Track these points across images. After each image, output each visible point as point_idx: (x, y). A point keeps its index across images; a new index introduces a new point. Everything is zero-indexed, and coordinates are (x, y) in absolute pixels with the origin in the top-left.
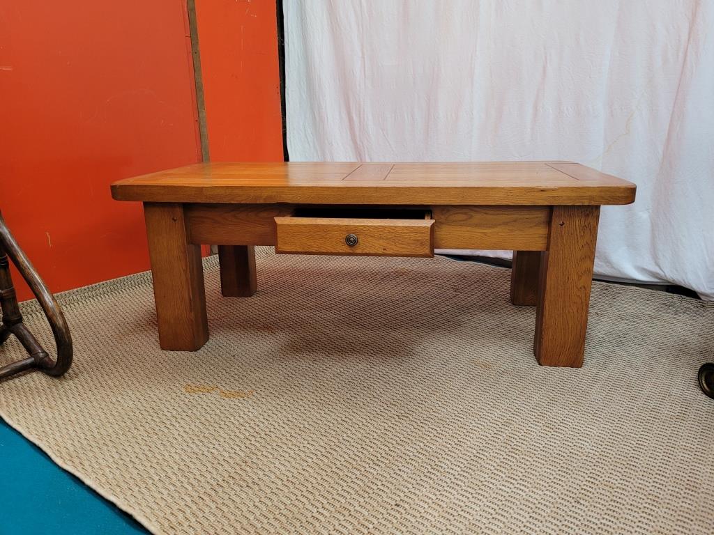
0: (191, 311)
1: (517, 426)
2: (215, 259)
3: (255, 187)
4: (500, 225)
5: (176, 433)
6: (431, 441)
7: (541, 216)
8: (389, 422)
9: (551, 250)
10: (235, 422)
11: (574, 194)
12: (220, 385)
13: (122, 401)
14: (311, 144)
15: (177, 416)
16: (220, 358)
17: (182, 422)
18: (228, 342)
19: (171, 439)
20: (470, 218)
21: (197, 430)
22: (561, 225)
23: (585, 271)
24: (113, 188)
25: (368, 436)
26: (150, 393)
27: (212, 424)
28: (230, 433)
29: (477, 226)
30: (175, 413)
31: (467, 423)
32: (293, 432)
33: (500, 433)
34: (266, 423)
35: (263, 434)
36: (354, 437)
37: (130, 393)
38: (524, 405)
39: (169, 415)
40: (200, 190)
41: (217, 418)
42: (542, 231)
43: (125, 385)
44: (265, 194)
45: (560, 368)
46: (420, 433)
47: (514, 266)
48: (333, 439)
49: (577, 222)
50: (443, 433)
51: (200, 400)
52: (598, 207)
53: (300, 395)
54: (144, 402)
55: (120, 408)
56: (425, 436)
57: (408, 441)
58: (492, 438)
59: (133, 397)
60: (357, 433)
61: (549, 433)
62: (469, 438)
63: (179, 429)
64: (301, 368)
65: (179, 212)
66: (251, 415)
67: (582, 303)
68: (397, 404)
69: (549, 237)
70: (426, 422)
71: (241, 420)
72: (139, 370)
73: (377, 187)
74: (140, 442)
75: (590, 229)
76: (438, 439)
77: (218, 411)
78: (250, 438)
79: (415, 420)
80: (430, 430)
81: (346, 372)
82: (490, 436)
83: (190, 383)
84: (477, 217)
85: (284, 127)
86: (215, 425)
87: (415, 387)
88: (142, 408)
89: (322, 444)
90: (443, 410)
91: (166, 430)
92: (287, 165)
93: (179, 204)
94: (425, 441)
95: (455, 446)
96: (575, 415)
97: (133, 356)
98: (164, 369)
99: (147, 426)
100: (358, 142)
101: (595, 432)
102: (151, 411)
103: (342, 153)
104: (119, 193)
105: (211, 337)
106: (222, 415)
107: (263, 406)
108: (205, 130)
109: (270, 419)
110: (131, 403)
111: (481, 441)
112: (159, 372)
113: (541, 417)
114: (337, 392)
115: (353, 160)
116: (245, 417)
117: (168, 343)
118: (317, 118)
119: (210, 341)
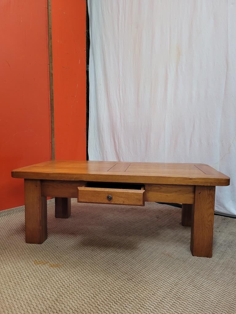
0: (40, 226)
1: (181, 286)
2: (53, 200)
4: (174, 192)
5: (27, 284)
6: (142, 292)
7: (191, 189)
8: (123, 282)
9: (195, 204)
10: (55, 280)
11: (204, 181)
12: (50, 261)
13: (6, 268)
14: (98, 152)
15: (29, 276)
16: (51, 248)
17: (31, 279)
18: (56, 240)
19: (25, 287)
20: (161, 189)
21: (37, 283)
22: (199, 193)
23: (211, 214)
24: (12, 173)
25: (113, 289)
26: (19, 264)
27: (44, 280)
28: (51, 285)
29: (163, 192)
30: (28, 274)
31: (158, 284)
32: (80, 285)
33: (173, 289)
34: (68, 280)
35: (66, 286)
36: (107, 289)
37: (10, 264)
38: (184, 276)
39: (25, 275)
40: (48, 174)
41: (46, 277)
42: (192, 195)
43: (8, 260)
45: (202, 258)
46: (137, 288)
47: (183, 207)
48: (97, 290)
49: (206, 193)
50: (147, 288)
51: (40, 268)
52: (215, 187)
53: (84, 267)
54: (15, 268)
55: (4, 271)
56: (139, 290)
57: (131, 292)
58: (169, 292)
59: (11, 266)
60: (108, 287)
61: (195, 290)
62: (158, 292)
63: (30, 282)
64: (86, 254)
66: (62, 277)
67: (210, 228)
68: (127, 273)
69: (194, 198)
70: (140, 283)
71: (57, 279)
72: (15, 253)
73: (121, 175)
74: (11, 288)
75: (212, 196)
76: (145, 292)
77: (47, 274)
78: (60, 288)
79: (135, 281)
80: (141, 287)
81: (106, 256)
82: (168, 291)
83: (36, 259)
84: (164, 189)
85: (87, 144)
86: (45, 281)
87: (136, 265)
88: (14, 271)
89: (92, 292)
90: (148, 277)
91: (23, 283)
94: (139, 292)
95: (152, 295)
96: (207, 281)
97: (13, 246)
98: (26, 253)
99: (15, 280)
100: (118, 152)
101: (216, 290)
102: (18, 273)
104: (15, 175)
105: (48, 237)
106: (49, 276)
107: (68, 272)
108: (54, 146)
109: (70, 279)
110: (9, 269)
111: (164, 293)
112: (23, 254)
113: (192, 282)
114: (101, 266)
115: (116, 160)
116: (59, 277)
117: (29, 240)
118: (101, 142)
119: (48, 239)
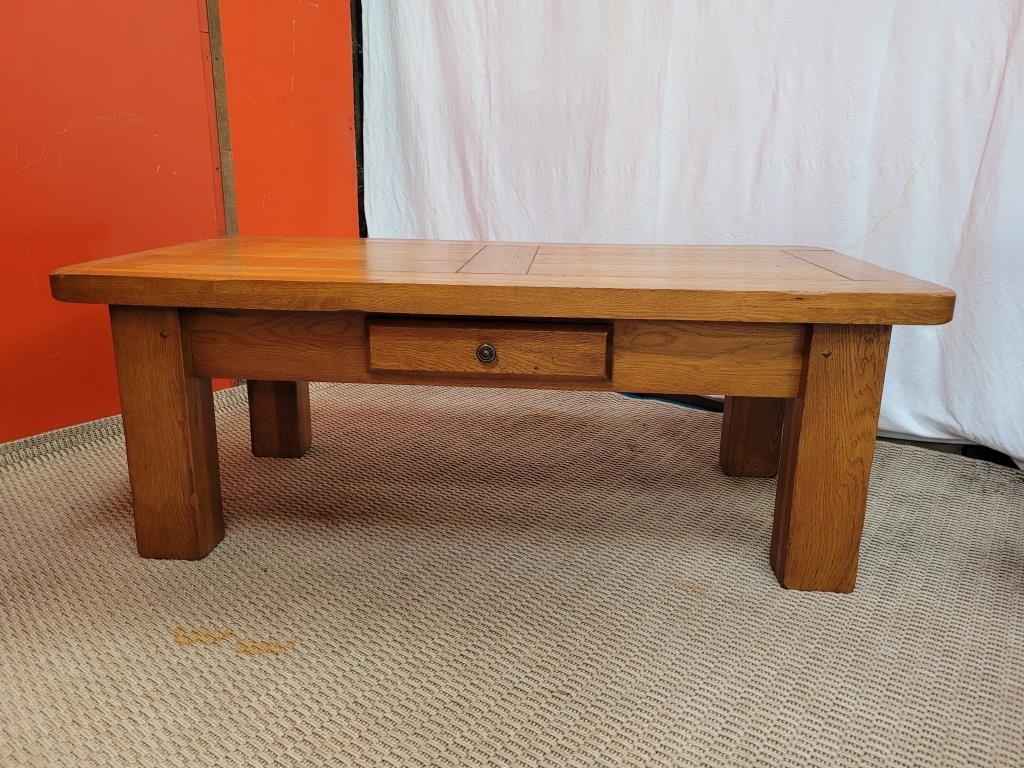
0: (192, 491)
1: (761, 712)
2: (242, 391)
3: (304, 283)
4: (722, 353)
5: (147, 731)
6: (612, 746)
7: (790, 341)
8: (536, 706)
9: (808, 399)
10: (260, 708)
11: (851, 306)
12: (236, 627)
13: (57, 662)
14: (403, 210)
15: (155, 695)
16: (241, 574)
17: (162, 708)
18: (258, 542)
19: (138, 747)
20: (671, 342)
21: (187, 725)
22: (826, 356)
23: (863, 434)
24: (54, 279)
25: (498, 735)
26: (111, 645)
27: (217, 712)
28: (248, 731)
29: (683, 354)
30: (150, 687)
31: (672, 707)
32: (364, 728)
33: (732, 728)
34: (315, 707)
35: (308, 732)
36: (474, 738)
37: (74, 644)
39: (139, 692)
40: (208, 285)
41: (225, 698)
42: (789, 365)
43: (67, 629)
44: (323, 295)
45: (817, 595)
46: (592, 728)
48: (436, 744)
49: (852, 351)
50: (634, 728)
51: (198, 661)
52: (887, 329)
53: (377, 648)
54: (97, 665)
55: (51, 678)
56: (600, 735)
57: (571, 746)
58: (720, 740)
59: (78, 653)
60: (480, 730)
62: (678, 740)
63: (156, 723)
64: (380, 592)
65: (172, 323)
66: (289, 692)
67: (856, 485)
68: (548, 667)
69: (803, 376)
70: (601, 705)
71: (270, 703)
72: (96, 599)
73: (516, 288)
74: (79, 751)
75: (874, 364)
76: (625, 743)
77: (229, 685)
78: (285, 742)
79: (582, 701)
80: (609, 722)
81: (458, 601)
82: (715, 734)
83: (183, 623)
84: (683, 340)
85: (361, 182)
86: (222, 714)
88: (91, 678)
89: (417, 756)
90: (629, 678)
91: (130, 727)
92: (364, 243)
93: (171, 309)
94: (602, 747)
95: (657, 757)
97: (88, 569)
98: (140, 597)
99: (97, 717)
100: (477, 209)
102: (107, 683)
103: (452, 227)
104: (65, 289)
105: (227, 532)
106: (236, 693)
107: (312, 673)
108: (231, 184)
109: (322, 699)
110: (72, 666)
111: (701, 746)
112: (131, 601)
113: (800, 694)
114: (443, 643)
115: (469, 237)
116: (278, 696)
117: (150, 547)
118: (413, 170)
119: (226, 539)
